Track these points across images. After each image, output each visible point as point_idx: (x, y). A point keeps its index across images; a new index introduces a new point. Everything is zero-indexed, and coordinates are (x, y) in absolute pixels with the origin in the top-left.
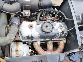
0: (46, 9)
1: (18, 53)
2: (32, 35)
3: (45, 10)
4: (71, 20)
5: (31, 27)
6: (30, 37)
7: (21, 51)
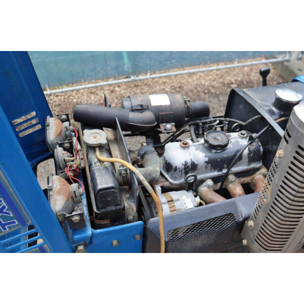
0: (200, 120)
1: (174, 207)
2: (193, 160)
3: (198, 121)
4: (257, 118)
5: (186, 146)
6: (190, 164)
7: (178, 200)
